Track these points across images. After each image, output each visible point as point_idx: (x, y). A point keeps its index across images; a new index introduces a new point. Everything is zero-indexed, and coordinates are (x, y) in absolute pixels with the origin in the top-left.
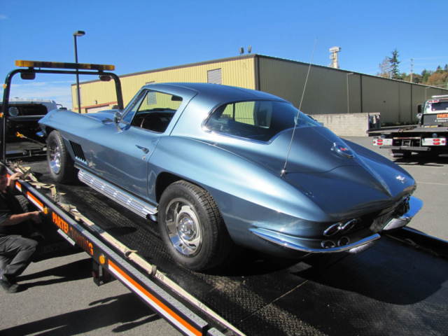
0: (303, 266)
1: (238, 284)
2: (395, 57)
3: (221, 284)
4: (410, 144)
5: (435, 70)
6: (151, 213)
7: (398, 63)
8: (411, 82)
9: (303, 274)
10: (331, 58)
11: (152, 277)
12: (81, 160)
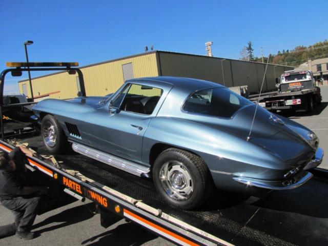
0: (254, 199)
1: (218, 215)
2: (250, 46)
3: (207, 217)
4: (277, 105)
5: (277, 54)
6: (144, 172)
7: (253, 50)
8: (263, 63)
9: (256, 204)
10: (207, 49)
11: (159, 216)
12: (75, 136)
